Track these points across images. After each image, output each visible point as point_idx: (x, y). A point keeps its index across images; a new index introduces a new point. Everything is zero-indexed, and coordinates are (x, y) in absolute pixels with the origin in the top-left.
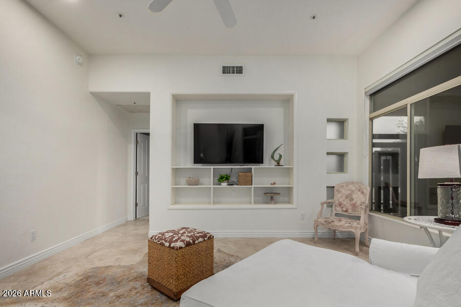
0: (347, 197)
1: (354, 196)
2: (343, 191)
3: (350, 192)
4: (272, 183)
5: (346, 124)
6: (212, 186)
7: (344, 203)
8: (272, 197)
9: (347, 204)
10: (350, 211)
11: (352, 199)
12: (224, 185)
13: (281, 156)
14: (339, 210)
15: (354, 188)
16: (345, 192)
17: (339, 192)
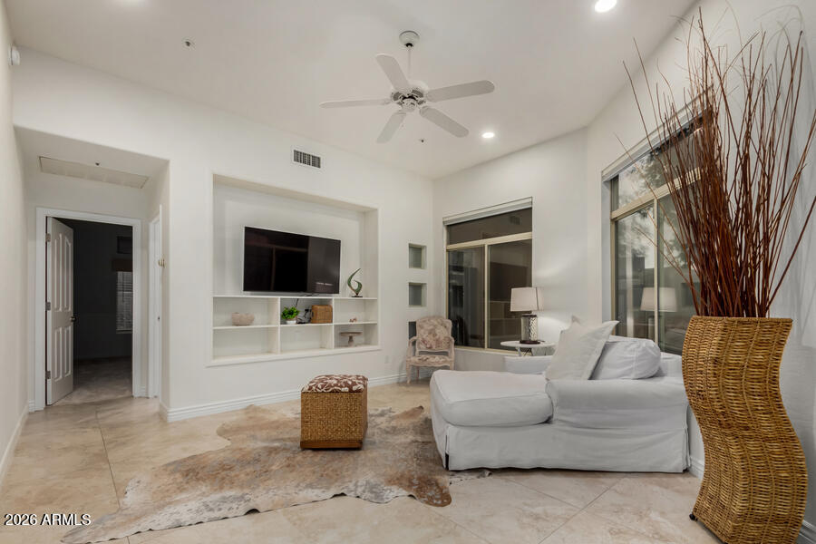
0: (430, 333)
1: (437, 331)
2: (425, 326)
3: (432, 327)
4: (352, 318)
5: (423, 251)
6: (280, 326)
7: (428, 339)
8: (351, 338)
9: (430, 340)
10: (434, 347)
11: (435, 335)
12: (292, 323)
13: (360, 285)
14: (423, 347)
15: (436, 323)
16: (427, 327)
17: (422, 327)
